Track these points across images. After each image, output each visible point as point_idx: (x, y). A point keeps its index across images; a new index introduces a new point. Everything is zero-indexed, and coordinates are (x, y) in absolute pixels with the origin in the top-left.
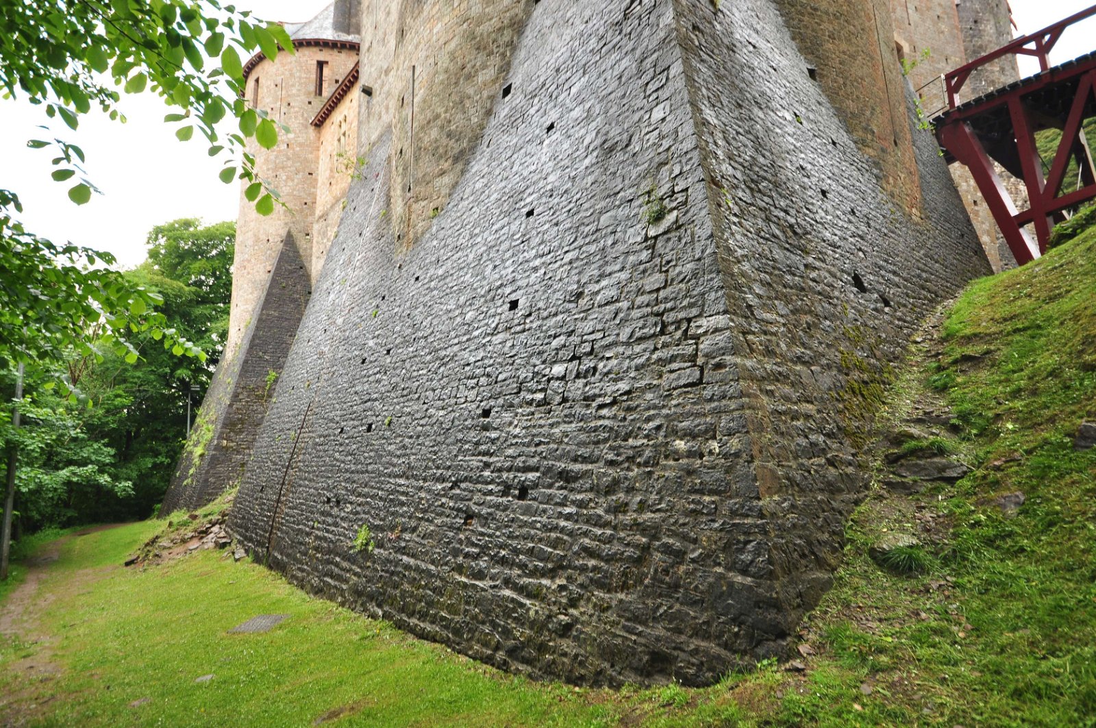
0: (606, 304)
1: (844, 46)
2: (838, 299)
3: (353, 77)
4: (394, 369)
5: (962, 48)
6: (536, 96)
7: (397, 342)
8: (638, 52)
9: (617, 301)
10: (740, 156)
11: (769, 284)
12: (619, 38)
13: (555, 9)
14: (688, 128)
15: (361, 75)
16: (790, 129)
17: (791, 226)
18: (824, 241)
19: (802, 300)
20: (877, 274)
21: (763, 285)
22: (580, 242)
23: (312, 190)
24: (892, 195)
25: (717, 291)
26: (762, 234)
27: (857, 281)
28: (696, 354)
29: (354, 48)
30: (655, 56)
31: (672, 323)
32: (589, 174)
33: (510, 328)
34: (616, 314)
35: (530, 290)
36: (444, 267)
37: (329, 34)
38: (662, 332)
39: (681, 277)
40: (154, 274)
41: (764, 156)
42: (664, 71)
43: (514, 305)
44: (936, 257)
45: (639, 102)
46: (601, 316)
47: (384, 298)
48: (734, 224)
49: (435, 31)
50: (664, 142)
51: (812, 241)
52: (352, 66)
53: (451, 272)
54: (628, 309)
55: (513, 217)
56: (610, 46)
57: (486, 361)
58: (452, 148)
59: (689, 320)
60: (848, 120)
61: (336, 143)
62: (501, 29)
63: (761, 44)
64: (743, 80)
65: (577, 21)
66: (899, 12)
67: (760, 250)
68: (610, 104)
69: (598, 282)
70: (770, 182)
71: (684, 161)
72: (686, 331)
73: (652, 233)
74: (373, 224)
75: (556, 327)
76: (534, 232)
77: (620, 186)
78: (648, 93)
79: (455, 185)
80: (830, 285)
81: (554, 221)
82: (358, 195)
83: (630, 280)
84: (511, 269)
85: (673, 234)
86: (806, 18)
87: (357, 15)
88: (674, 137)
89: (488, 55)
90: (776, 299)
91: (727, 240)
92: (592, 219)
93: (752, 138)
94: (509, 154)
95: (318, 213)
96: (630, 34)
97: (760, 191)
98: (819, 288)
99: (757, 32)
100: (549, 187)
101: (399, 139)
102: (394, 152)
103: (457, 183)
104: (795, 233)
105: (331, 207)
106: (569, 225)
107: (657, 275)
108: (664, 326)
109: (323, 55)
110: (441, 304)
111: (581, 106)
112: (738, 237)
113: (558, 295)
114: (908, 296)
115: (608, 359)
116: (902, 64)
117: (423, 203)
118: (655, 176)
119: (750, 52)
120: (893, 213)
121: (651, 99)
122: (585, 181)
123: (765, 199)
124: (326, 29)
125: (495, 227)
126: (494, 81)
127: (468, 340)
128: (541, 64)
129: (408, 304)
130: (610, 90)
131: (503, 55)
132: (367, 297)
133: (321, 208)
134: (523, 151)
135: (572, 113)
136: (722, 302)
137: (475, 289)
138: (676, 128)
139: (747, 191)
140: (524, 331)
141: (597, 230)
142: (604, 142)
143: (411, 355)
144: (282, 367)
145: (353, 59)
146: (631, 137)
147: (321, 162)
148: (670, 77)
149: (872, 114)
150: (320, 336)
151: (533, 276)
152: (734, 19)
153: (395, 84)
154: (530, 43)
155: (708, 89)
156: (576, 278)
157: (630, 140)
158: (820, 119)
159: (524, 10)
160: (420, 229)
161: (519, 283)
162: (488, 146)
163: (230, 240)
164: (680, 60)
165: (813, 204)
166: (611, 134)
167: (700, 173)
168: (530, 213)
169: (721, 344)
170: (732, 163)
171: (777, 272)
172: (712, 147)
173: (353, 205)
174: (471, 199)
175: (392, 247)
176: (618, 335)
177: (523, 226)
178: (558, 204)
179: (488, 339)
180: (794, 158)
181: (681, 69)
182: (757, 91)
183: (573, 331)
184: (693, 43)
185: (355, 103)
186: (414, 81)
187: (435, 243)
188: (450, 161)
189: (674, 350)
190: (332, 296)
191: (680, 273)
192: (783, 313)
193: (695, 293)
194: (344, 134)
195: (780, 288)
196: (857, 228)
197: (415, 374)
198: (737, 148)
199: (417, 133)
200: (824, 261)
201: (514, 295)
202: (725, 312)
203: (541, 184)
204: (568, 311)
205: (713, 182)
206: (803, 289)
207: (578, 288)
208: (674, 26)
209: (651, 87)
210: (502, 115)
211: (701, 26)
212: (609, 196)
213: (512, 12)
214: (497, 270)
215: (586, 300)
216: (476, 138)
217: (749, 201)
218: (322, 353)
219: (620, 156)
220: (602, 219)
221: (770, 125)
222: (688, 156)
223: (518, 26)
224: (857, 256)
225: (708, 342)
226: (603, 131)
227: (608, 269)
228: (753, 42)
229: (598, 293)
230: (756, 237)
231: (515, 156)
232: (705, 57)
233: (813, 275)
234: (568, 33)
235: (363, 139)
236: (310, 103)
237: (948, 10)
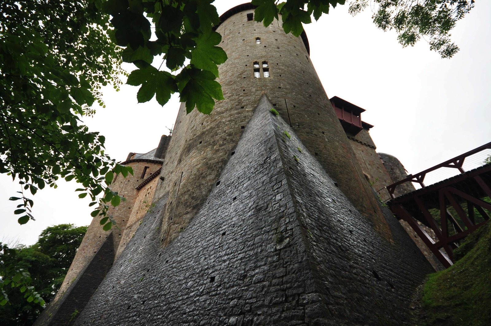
0: (258, 282)
1: (346, 176)
2: (369, 284)
3: (158, 173)
4: (145, 313)
5: (390, 178)
6: (229, 186)
7: (150, 296)
8: (270, 175)
9: (263, 281)
10: (313, 216)
11: (335, 276)
12: (262, 169)
13: (239, 158)
14: (291, 204)
15: (161, 173)
16: (332, 205)
17: (340, 246)
18: (356, 254)
19: (352, 285)
20: (383, 271)
21: (332, 276)
22: (246, 249)
23: (128, 215)
24: (380, 233)
25: (310, 280)
26: (328, 250)
27: (375, 274)
28: (304, 315)
29: (161, 163)
30: (276, 176)
31: (291, 296)
32: (251, 219)
33: (210, 292)
34: (263, 288)
35: (221, 272)
36: (181, 256)
37: (152, 158)
38: (286, 301)
39: (293, 270)
40: (37, 251)
41: (323, 215)
42: (280, 182)
43: (213, 279)
44: (407, 262)
45: (271, 192)
46: (255, 289)
47: (148, 270)
48: (315, 245)
49: (193, 161)
50: (281, 208)
51: (350, 254)
52: (159, 169)
53: (184, 259)
54: (269, 286)
55: (216, 235)
56: (259, 171)
57: (195, 312)
58: (193, 203)
59: (299, 295)
60: (354, 202)
61: (144, 196)
62: (218, 163)
63: (315, 174)
64: (310, 186)
65: (247, 162)
66: (363, 165)
67: (328, 258)
68: (259, 192)
69: (254, 270)
70: (327, 226)
71: (290, 217)
72: (298, 301)
73: (278, 248)
74: (152, 233)
75: (232, 294)
76: (225, 243)
77: (264, 225)
78: (274, 189)
79: (192, 219)
80: (364, 277)
81: (234, 238)
82: (148, 219)
83: (269, 270)
84: (213, 260)
85: (288, 249)
86: (330, 166)
87: (165, 153)
88: (285, 207)
89: (212, 170)
90: (340, 284)
91: (312, 253)
92: (251, 239)
93: (317, 208)
94: (217, 207)
95: (128, 225)
96: (266, 168)
97: (323, 230)
98: (359, 278)
99: (313, 170)
100: (233, 223)
101: (171, 198)
102: (168, 203)
103: (193, 218)
104: (342, 250)
105: (135, 223)
106: (241, 241)
107: (282, 269)
108: (287, 297)
109: (147, 165)
110: (176, 276)
111: (248, 191)
112: (317, 252)
113: (234, 276)
114: (401, 283)
115: (259, 315)
116: (369, 182)
117: (176, 225)
118: (278, 222)
119: (312, 177)
120: (382, 241)
121: (275, 192)
122: (249, 222)
123: (326, 234)
124: (152, 156)
125: (208, 239)
126: (213, 180)
127: (187, 298)
128: (232, 175)
129: (160, 275)
130: (259, 187)
131: (218, 171)
132: (140, 270)
133: (130, 223)
134: (223, 207)
135: (244, 194)
136: (314, 286)
137: (195, 269)
138: (286, 203)
139: (318, 230)
140: (216, 295)
141: (254, 244)
142: (257, 206)
143: (156, 305)
144: (83, 308)
145: (160, 167)
146: (268, 205)
147: (136, 203)
148: (282, 184)
149: (363, 200)
150: (110, 290)
151: (223, 264)
152: (304, 166)
153: (174, 177)
154: (229, 168)
155: (297, 189)
156: (243, 267)
157: (268, 206)
158: (343, 201)
159: (227, 157)
160: (173, 237)
161: (216, 268)
162: (208, 204)
163: (81, 236)
164: (286, 179)
165: (347, 237)
166: (260, 203)
167: (297, 223)
168: (224, 234)
169: (316, 311)
170: (310, 218)
171: (337, 270)
172: (301, 211)
173: (145, 223)
174: (198, 225)
175: (158, 244)
176: (264, 301)
177: (220, 239)
178: (237, 231)
179: (198, 298)
180: (335, 217)
181: (286, 182)
182: (316, 190)
183: (241, 297)
184: (290, 173)
185: (156, 182)
186: (182, 177)
187: (179, 244)
188: (191, 208)
189: (292, 313)
190: (122, 268)
191: (292, 268)
192: (344, 292)
193: (300, 280)
194: (149, 193)
195: (340, 278)
196: (369, 248)
197: (155, 318)
198: (312, 212)
199: (179, 196)
200: (358, 264)
201: (213, 274)
202: (316, 292)
203: (229, 221)
204: (239, 285)
205: (303, 226)
206: (351, 279)
207: (244, 273)
208: (282, 167)
209: (275, 187)
210: (216, 192)
211: (292, 168)
212: (259, 229)
213: (223, 157)
214: (206, 260)
215: (248, 279)
216: (204, 200)
217: (320, 235)
218: (108, 301)
219: (263, 213)
220: (256, 239)
221: (323, 203)
222: (292, 215)
223: (225, 162)
224: (372, 262)
225: (309, 309)
226: (256, 202)
227: (259, 264)
228: (312, 173)
229: (254, 276)
230: (325, 252)
231: (219, 208)
232: (295, 178)
233: (354, 271)
234: (243, 166)
235: (156, 196)
236: (138, 181)
237: (381, 165)
